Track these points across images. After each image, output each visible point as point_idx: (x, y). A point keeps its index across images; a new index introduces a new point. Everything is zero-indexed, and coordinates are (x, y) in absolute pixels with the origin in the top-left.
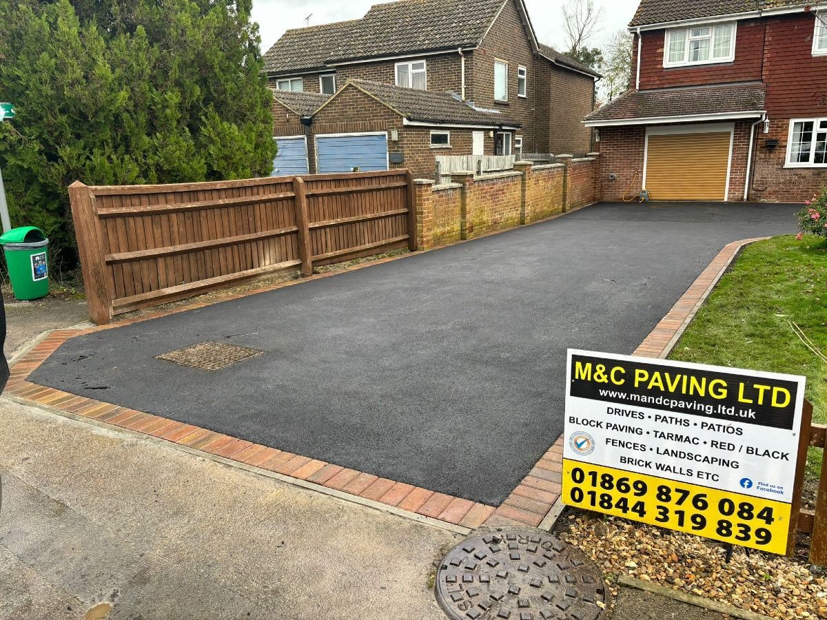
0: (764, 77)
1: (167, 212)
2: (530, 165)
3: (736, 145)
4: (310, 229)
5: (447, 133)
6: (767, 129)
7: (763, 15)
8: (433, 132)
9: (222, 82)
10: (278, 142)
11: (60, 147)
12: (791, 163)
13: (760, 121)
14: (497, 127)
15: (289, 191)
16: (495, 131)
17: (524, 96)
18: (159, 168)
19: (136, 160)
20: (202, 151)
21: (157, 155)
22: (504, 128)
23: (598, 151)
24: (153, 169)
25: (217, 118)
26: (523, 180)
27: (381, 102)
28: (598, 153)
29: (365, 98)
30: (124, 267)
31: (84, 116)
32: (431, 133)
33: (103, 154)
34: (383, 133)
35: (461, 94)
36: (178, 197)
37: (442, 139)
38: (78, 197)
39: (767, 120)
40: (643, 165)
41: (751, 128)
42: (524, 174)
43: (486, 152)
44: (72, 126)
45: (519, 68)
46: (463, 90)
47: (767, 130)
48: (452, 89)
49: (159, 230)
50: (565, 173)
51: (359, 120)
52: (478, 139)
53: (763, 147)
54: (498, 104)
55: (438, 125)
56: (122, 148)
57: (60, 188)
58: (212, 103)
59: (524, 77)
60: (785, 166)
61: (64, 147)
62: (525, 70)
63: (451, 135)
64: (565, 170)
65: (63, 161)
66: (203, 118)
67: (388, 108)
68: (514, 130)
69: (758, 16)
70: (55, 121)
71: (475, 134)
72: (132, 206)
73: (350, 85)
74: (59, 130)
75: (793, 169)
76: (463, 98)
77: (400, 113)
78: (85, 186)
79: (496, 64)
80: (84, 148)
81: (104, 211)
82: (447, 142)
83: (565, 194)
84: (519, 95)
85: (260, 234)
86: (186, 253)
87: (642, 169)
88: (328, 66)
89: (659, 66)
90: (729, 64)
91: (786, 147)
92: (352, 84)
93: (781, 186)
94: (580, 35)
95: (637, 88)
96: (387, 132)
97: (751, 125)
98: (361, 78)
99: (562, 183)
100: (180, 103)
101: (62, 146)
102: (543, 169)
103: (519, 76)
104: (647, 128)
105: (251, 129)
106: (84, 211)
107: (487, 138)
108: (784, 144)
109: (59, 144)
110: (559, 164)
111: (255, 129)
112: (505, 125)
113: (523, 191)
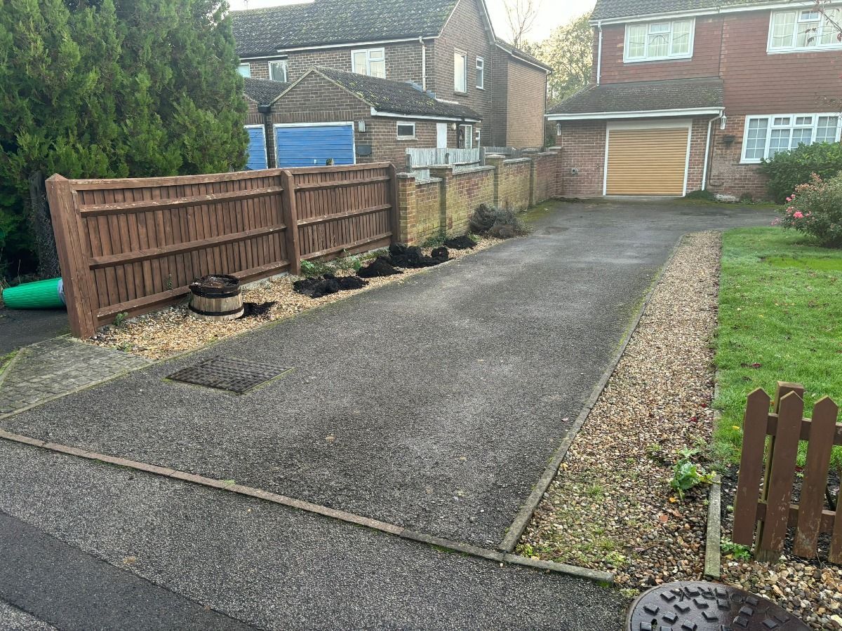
0: (721, 74)
1: (153, 209)
2: (503, 159)
3: (695, 141)
4: (299, 227)
5: (413, 124)
6: (724, 125)
7: (721, 11)
8: (399, 123)
9: (195, 64)
10: (249, 131)
11: (20, 135)
12: (747, 159)
13: (718, 117)
14: (460, 120)
15: (277, 185)
16: (458, 123)
17: (482, 88)
18: (129, 159)
19: (104, 150)
20: (176, 142)
21: (127, 144)
22: (466, 120)
23: (560, 145)
24: (123, 160)
25: (192, 104)
26: (496, 174)
27: (347, 91)
28: (560, 148)
29: (329, 86)
30: (108, 272)
31: (46, 100)
32: (397, 124)
33: (68, 143)
34: (349, 123)
35: (422, 84)
36: (164, 192)
37: (407, 131)
38: (59, 192)
39: (724, 117)
40: (604, 159)
41: (708, 125)
42: (497, 168)
43: (450, 145)
44: (33, 112)
45: (477, 59)
46: (424, 80)
47: (723, 127)
48: (412, 79)
49: (144, 230)
50: (532, 167)
51: (322, 110)
52: (442, 131)
53: (720, 143)
54: (457, 95)
55: (405, 116)
56: (87, 136)
57: (18, 182)
58: (185, 87)
59: (481, 68)
60: (741, 162)
61: (24, 135)
62: (483, 61)
63: (416, 127)
64: (532, 164)
65: (24, 151)
66: (175, 104)
67: (354, 97)
68: (475, 123)
69: (717, 12)
70: (13, 105)
71: (439, 125)
72: (115, 202)
73: (313, 73)
74: (18, 116)
75: (748, 164)
76: (424, 89)
77: (367, 103)
78: (66, 179)
79: (455, 54)
80: (46, 136)
81: (85, 209)
82: (412, 134)
83: (531, 189)
84: (477, 87)
85: (248, 233)
86: (172, 255)
87: (604, 164)
88: (279, 51)
89: (619, 61)
90: (687, 60)
91: (742, 143)
92: (316, 71)
93: (736, 182)
94: (521, 28)
95: (598, 82)
96: (353, 122)
97: (708, 122)
98: (322, 64)
99: (529, 177)
100: (150, 87)
101: (21, 134)
102: (512, 164)
103: (478, 67)
104: (608, 123)
105: (227, 118)
106: (65, 207)
107: (450, 130)
108: (740, 140)
109: (18, 132)
110: (527, 159)
111: (230, 117)
112: (468, 117)
113: (496, 185)
